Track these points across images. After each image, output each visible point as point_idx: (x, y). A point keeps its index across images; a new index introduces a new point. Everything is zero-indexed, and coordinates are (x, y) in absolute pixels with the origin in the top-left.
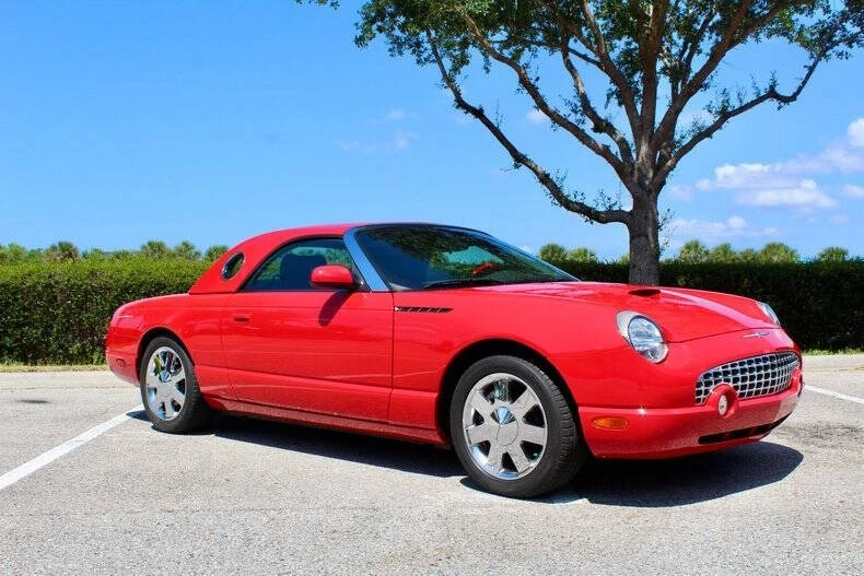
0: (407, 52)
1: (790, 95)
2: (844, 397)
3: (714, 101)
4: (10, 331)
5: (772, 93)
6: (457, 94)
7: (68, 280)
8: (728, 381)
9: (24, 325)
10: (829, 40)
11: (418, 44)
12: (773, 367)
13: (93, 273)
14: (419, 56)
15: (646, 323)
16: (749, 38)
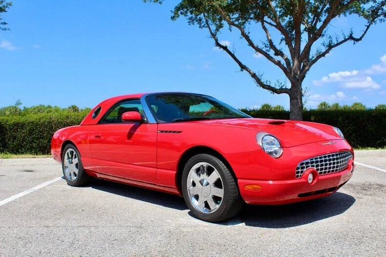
0: (196, 23)
1: (359, 38)
2: (379, 169)
3: (326, 41)
4: (35, 141)
5: (351, 37)
6: (216, 40)
7: (58, 120)
8: (313, 166)
9: (41, 138)
10: (376, 14)
11: (200, 20)
12: (337, 159)
13: (67, 117)
14: (200, 25)
15: (273, 138)
16: (341, 15)
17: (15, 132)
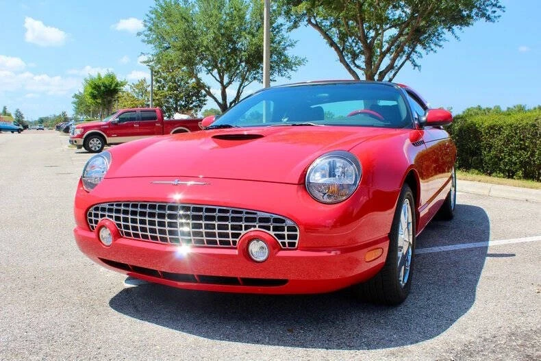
17: (491, 138)
